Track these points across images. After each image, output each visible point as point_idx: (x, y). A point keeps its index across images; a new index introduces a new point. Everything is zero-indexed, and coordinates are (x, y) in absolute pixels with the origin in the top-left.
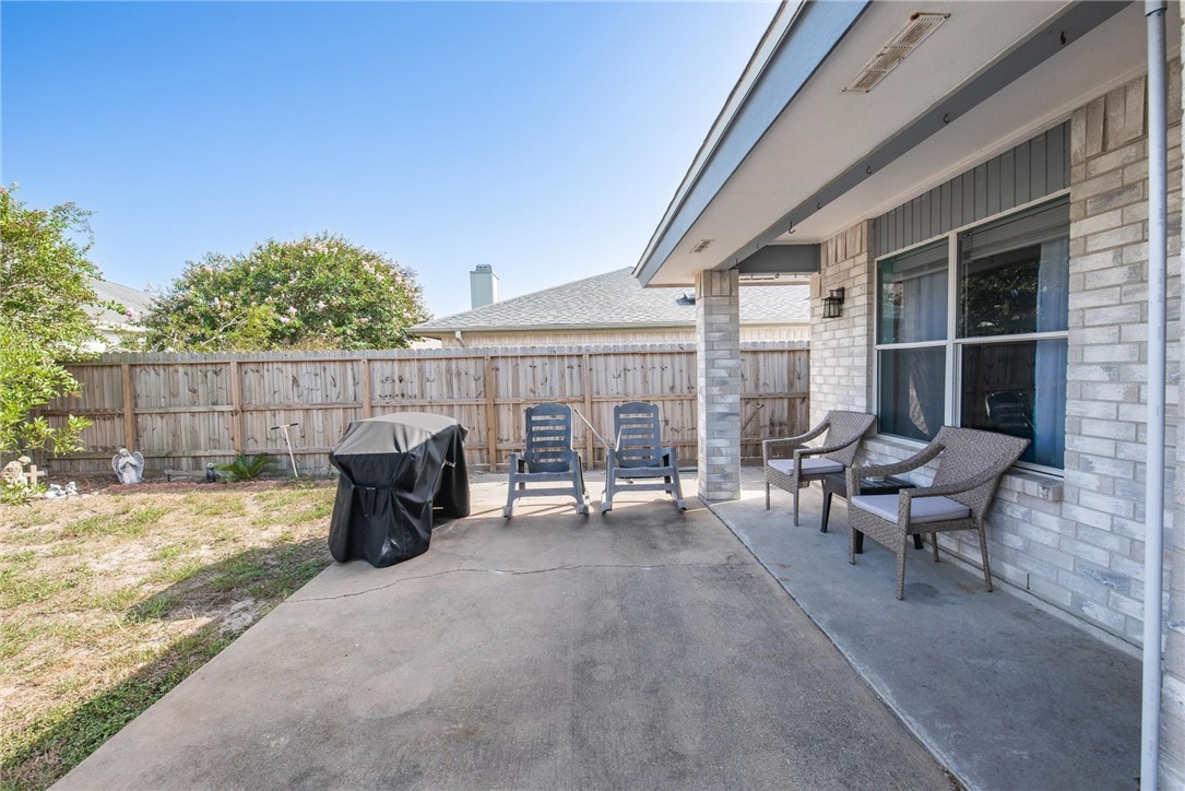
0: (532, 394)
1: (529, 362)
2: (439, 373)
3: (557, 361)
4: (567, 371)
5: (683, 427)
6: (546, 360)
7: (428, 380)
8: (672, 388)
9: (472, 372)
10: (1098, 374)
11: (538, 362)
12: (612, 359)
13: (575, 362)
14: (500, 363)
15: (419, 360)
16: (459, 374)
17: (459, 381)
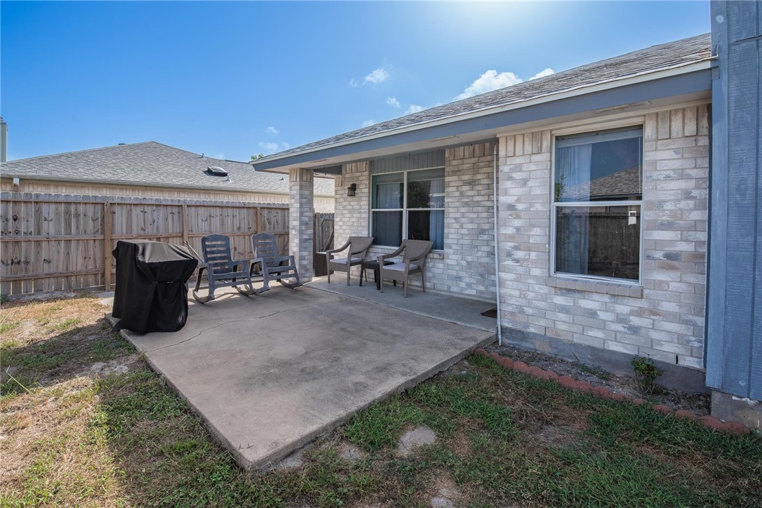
0: (142, 232)
1: (139, 209)
2: (57, 214)
3: (162, 210)
4: (170, 216)
5: (245, 252)
6: (154, 208)
7: (46, 220)
8: (239, 228)
9: (90, 214)
10: (453, 221)
11: (148, 209)
12: (201, 210)
13: (175, 210)
14: (117, 209)
15: (36, 203)
16: (77, 215)
17: (78, 221)
